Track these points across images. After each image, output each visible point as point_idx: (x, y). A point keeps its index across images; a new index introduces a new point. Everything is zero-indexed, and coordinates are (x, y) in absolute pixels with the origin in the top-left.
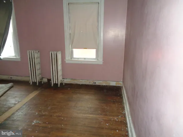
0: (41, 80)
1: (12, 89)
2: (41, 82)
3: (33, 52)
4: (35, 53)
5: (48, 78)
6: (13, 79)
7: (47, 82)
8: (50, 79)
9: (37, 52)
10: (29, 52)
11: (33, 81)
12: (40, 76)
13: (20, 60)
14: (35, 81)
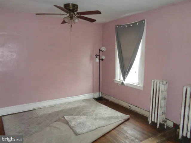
0: (163, 123)
1: (126, 123)
2: (164, 125)
3: (158, 82)
4: (161, 85)
5: (175, 123)
6: (131, 108)
7: (172, 128)
8: (178, 124)
9: (165, 82)
10: (154, 82)
11: (153, 120)
12: (164, 116)
13: (142, 89)
14: (156, 122)
